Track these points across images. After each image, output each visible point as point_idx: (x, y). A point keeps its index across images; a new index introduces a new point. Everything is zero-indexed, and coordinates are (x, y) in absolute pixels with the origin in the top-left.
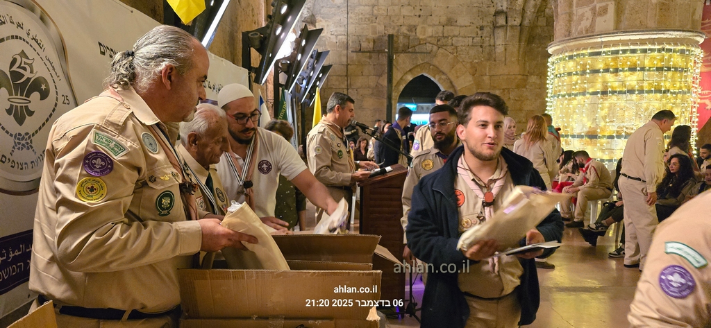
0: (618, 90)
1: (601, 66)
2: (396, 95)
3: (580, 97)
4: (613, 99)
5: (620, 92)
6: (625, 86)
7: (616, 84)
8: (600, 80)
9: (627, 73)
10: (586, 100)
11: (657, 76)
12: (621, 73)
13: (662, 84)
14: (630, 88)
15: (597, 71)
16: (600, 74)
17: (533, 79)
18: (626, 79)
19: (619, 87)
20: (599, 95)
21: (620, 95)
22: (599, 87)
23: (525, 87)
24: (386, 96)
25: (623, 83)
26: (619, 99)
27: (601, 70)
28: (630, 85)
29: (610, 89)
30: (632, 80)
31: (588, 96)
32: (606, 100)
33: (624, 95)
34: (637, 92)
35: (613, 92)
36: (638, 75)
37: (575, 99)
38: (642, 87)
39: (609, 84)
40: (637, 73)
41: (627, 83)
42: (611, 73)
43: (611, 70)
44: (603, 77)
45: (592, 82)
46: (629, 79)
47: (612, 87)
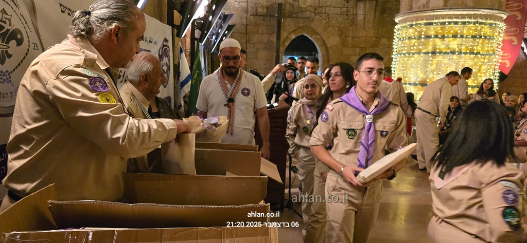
0: (444, 51)
1: (432, 33)
2: (282, 49)
3: (416, 56)
4: (439, 58)
5: (445, 53)
6: (449, 49)
7: (443, 47)
8: (431, 44)
9: (451, 39)
10: (420, 58)
11: (472, 41)
12: (446, 39)
13: (475, 48)
14: (452, 50)
15: (430, 37)
16: (431, 39)
17: (384, 41)
18: (450, 43)
19: (444, 49)
20: (430, 55)
21: (445, 55)
22: (430, 49)
23: (377, 46)
24: (275, 50)
25: (448, 46)
26: (444, 58)
27: (433, 36)
28: (453, 48)
29: (438, 51)
30: (454, 44)
31: (422, 55)
32: (435, 58)
33: (448, 55)
34: (457, 53)
35: (440, 53)
36: (458, 41)
37: (412, 57)
38: (461, 49)
39: (438, 47)
40: (458, 39)
41: (451, 47)
42: (440, 38)
43: (439, 36)
44: (434, 41)
45: (425, 45)
46: (451, 43)
47: (439, 49)
